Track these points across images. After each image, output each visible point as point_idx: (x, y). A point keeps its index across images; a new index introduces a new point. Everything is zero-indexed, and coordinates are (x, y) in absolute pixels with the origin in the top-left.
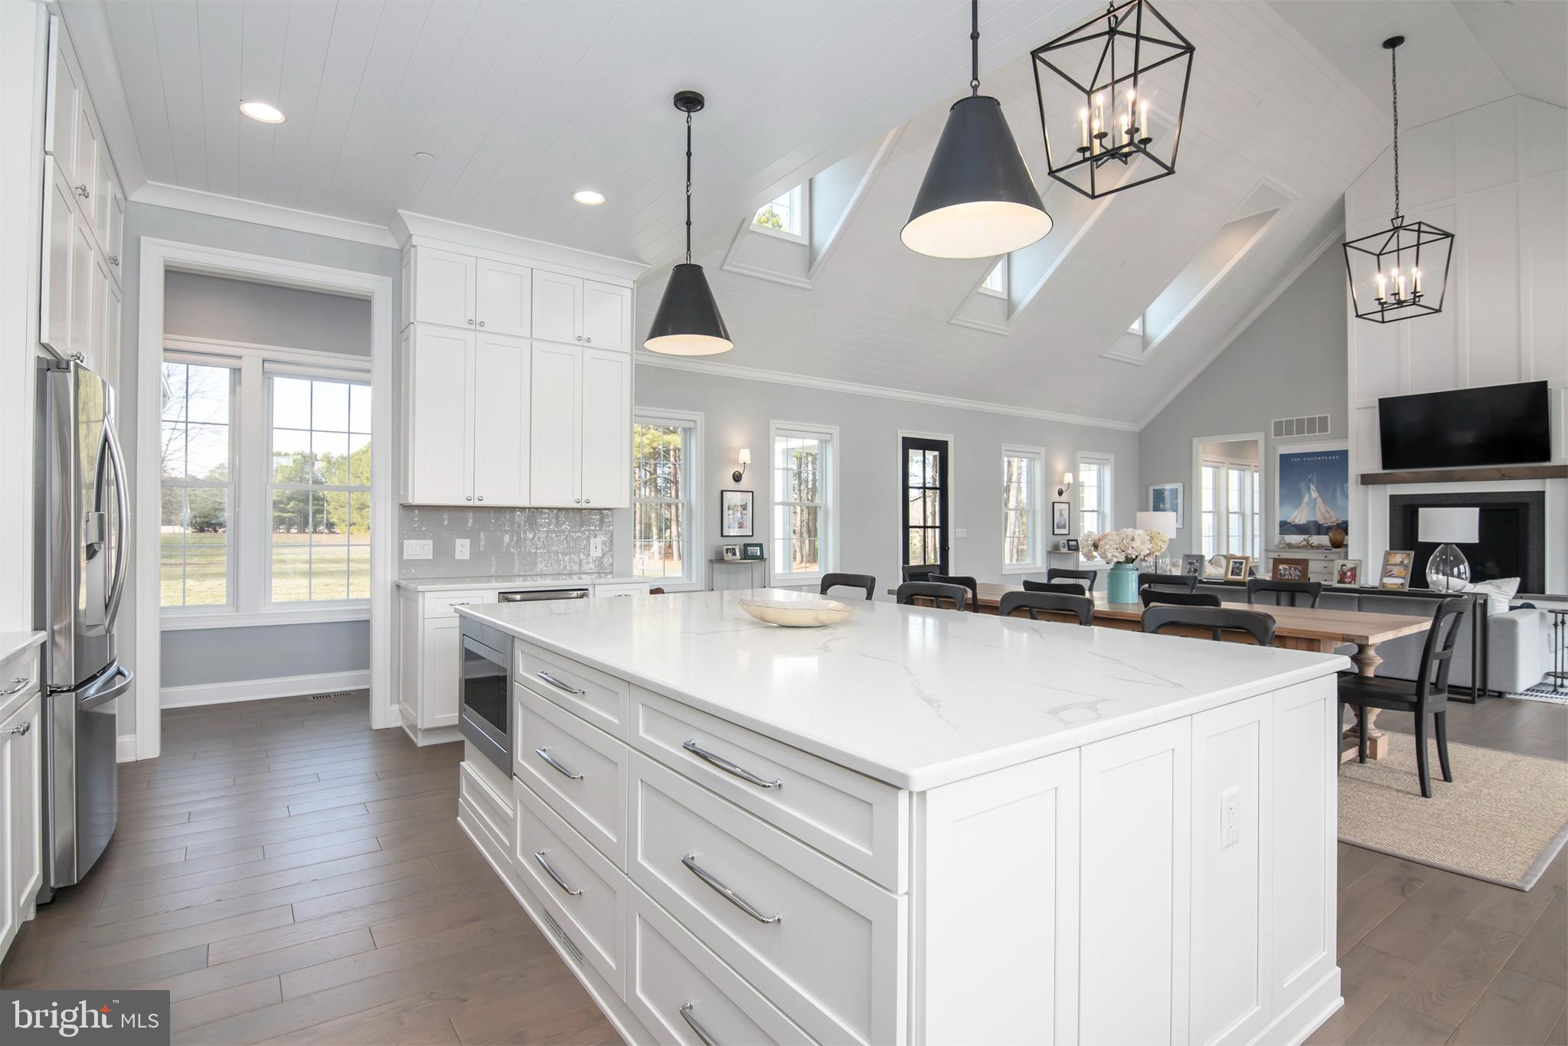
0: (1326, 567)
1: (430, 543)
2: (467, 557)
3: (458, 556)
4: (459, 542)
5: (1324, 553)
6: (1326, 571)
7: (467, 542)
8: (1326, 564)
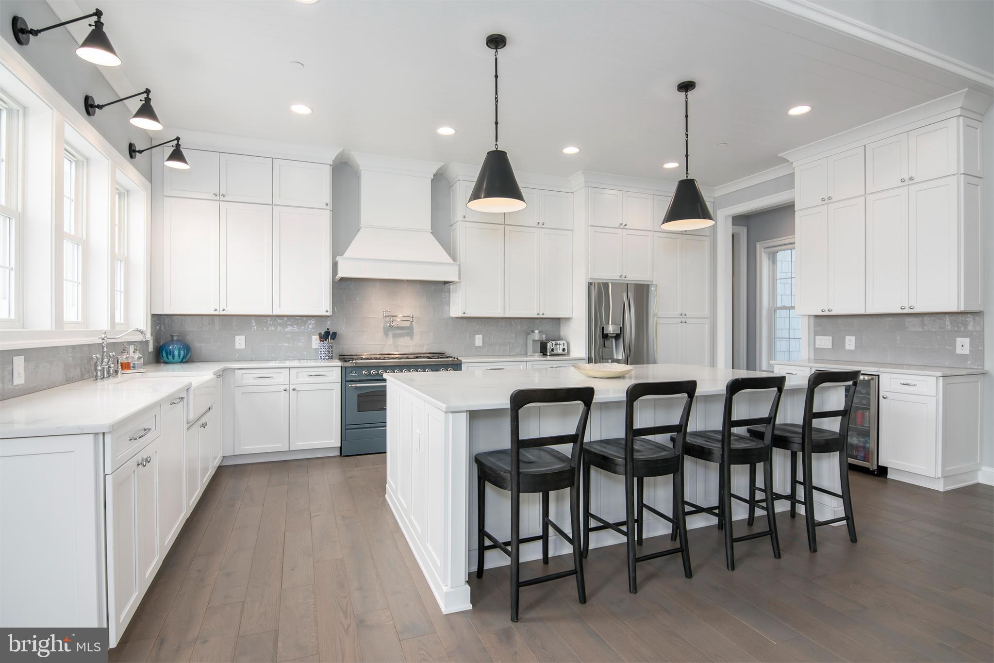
1: (830, 338)
2: (853, 348)
3: (847, 347)
4: (847, 338)
7: (853, 338)
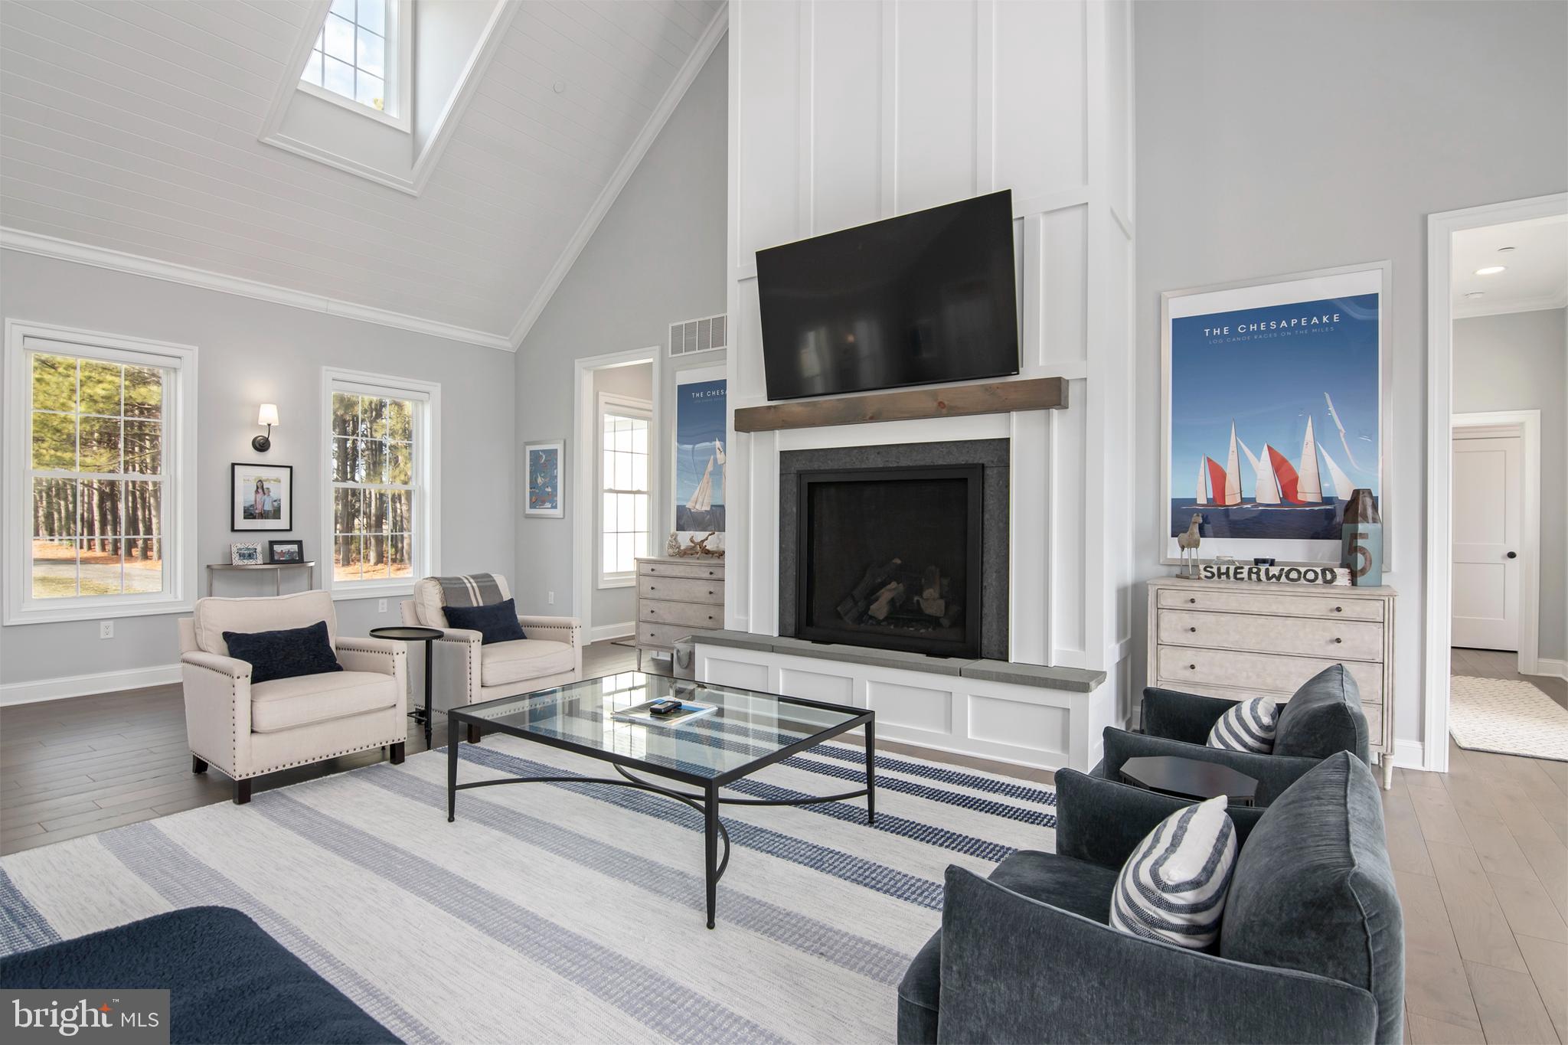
0: (711, 593)
5: (710, 566)
6: (711, 599)
8: (711, 587)
